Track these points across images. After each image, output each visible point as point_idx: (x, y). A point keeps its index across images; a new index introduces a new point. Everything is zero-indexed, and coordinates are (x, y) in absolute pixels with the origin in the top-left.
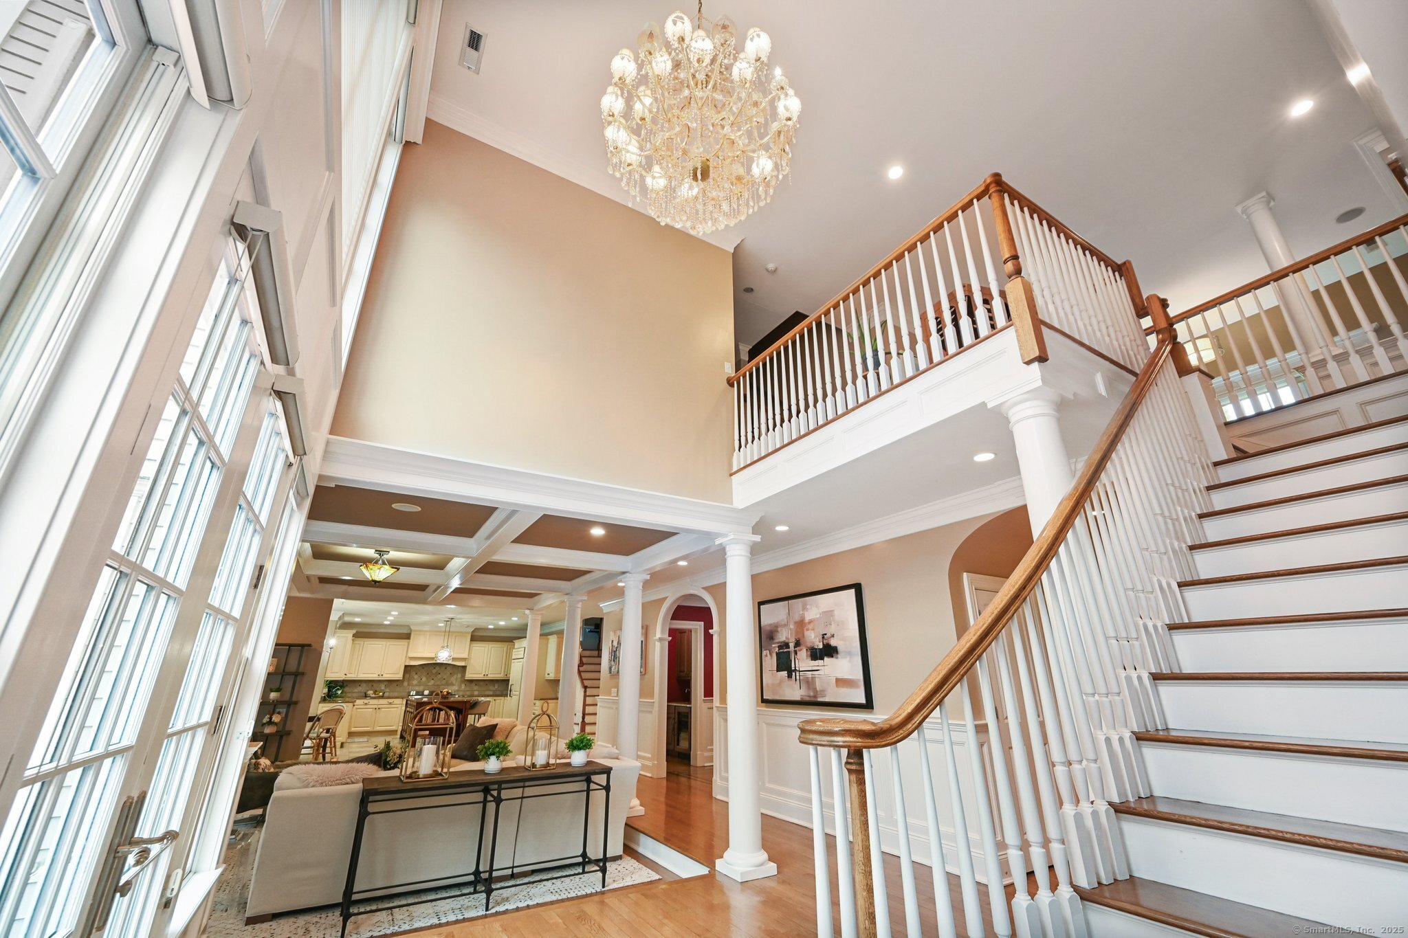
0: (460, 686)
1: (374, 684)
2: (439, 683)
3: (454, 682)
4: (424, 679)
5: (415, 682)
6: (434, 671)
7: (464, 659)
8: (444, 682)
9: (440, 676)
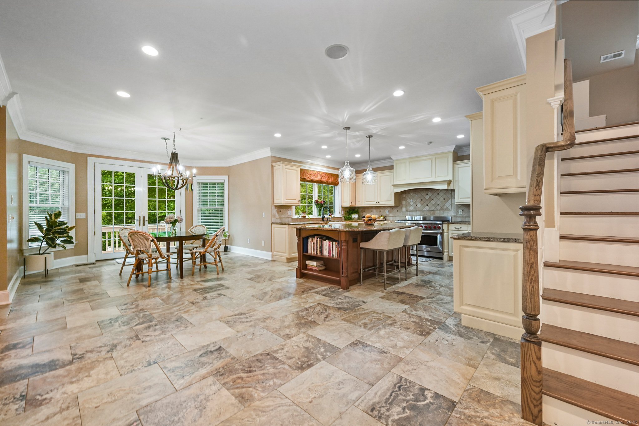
0: (457, 212)
1: (381, 210)
2: (433, 208)
3: (450, 208)
4: (419, 205)
5: (411, 208)
6: (427, 197)
7: (449, 183)
8: (438, 207)
9: (433, 202)
